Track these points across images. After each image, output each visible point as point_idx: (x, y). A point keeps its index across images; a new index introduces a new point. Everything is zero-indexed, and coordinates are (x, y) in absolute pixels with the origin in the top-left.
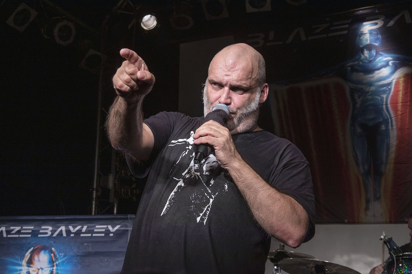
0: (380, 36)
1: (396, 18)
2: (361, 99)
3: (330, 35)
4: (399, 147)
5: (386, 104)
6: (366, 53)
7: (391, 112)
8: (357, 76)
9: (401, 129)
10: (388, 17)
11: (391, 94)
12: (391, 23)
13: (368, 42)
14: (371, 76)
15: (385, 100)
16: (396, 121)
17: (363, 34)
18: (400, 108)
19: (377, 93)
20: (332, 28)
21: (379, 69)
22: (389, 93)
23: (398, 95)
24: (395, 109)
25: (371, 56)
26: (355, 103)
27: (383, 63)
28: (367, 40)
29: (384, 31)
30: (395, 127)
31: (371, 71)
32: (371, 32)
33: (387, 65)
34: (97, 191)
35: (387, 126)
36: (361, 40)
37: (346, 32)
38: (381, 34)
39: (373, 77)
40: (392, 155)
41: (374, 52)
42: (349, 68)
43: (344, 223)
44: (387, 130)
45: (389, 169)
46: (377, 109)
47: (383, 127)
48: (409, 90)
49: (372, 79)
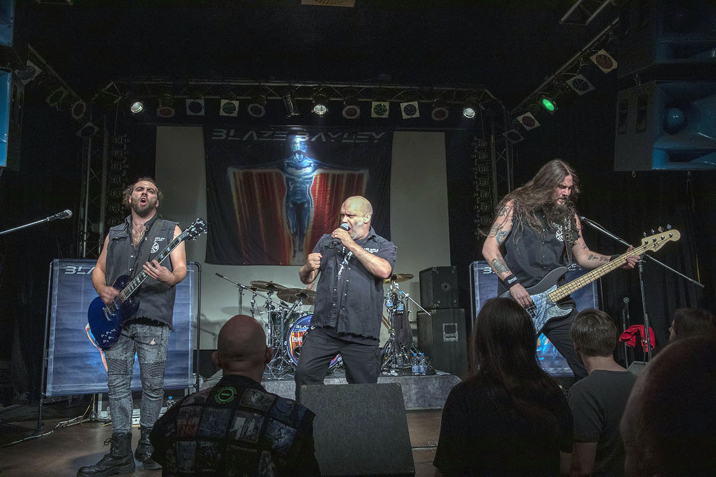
0: (306, 146)
1: (317, 136)
2: (293, 185)
3: (274, 140)
4: (315, 219)
5: (309, 191)
6: (297, 155)
7: (312, 196)
8: (290, 170)
9: (317, 208)
10: (311, 135)
11: (312, 185)
12: (313, 139)
13: (299, 149)
14: (300, 171)
15: (308, 188)
16: (314, 202)
17: (295, 143)
18: (317, 194)
19: (302, 183)
20: (276, 135)
21: (305, 168)
22: (310, 184)
23: (316, 186)
24: (314, 196)
25: (300, 158)
26: (289, 188)
27: (307, 164)
28: (298, 147)
29: (309, 143)
30: (313, 206)
31: (301, 168)
32: (301, 142)
33: (310, 166)
34: (87, 235)
35: (309, 205)
36: (294, 147)
37: (285, 140)
38: (307, 145)
39: (301, 172)
40: (311, 224)
41: (302, 156)
42: (286, 164)
43: (279, 265)
44: (309, 207)
45: (309, 232)
46: (303, 194)
47: (306, 205)
48: (323, 184)
49: (300, 174)
